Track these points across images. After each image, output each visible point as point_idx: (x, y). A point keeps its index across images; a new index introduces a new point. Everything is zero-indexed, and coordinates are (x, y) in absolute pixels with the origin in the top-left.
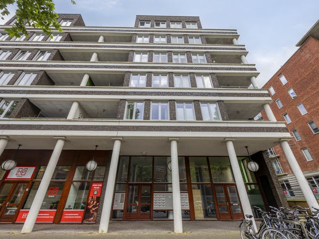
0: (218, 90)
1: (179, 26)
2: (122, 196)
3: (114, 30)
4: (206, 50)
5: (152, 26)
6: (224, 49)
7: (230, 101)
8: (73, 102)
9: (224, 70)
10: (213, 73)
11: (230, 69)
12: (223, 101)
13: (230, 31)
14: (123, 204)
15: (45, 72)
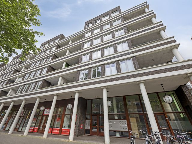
0: (132, 49)
1: (108, 18)
2: (89, 122)
3: (75, 35)
4: (124, 26)
5: (93, 25)
6: (136, 19)
7: (141, 54)
8: (60, 77)
9: (136, 34)
10: (128, 39)
11: (141, 32)
12: (135, 56)
13: (142, 5)
14: (90, 126)
15: (50, 66)
